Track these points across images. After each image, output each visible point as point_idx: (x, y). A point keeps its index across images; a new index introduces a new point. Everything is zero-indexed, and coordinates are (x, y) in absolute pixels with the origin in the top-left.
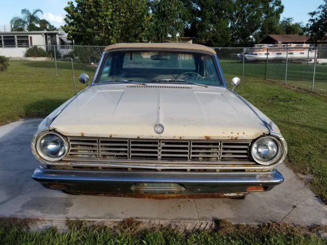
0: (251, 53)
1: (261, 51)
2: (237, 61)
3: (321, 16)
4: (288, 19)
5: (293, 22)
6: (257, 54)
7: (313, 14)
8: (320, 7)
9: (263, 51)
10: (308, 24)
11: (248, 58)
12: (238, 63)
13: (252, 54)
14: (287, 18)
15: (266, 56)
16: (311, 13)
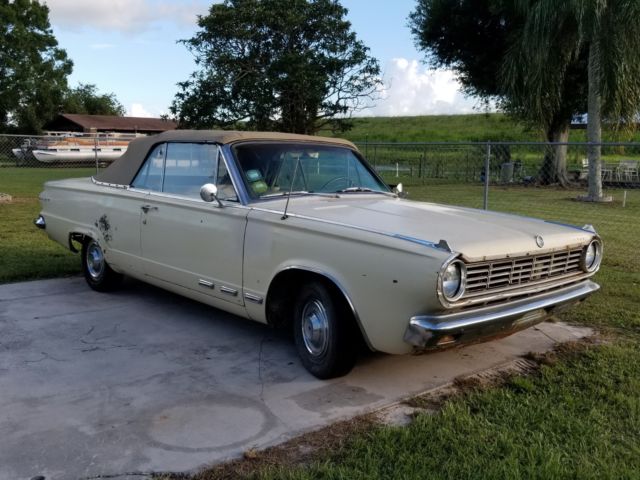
0: (42, 147)
1: (64, 144)
2: (15, 164)
3: (195, 90)
4: (87, 87)
5: (98, 93)
6: (55, 150)
7: (185, 85)
8: (194, 75)
9: (67, 144)
10: (175, 102)
11: (37, 157)
12: (18, 166)
13: (46, 150)
14: (84, 84)
15: (93, 154)
16: (181, 84)
